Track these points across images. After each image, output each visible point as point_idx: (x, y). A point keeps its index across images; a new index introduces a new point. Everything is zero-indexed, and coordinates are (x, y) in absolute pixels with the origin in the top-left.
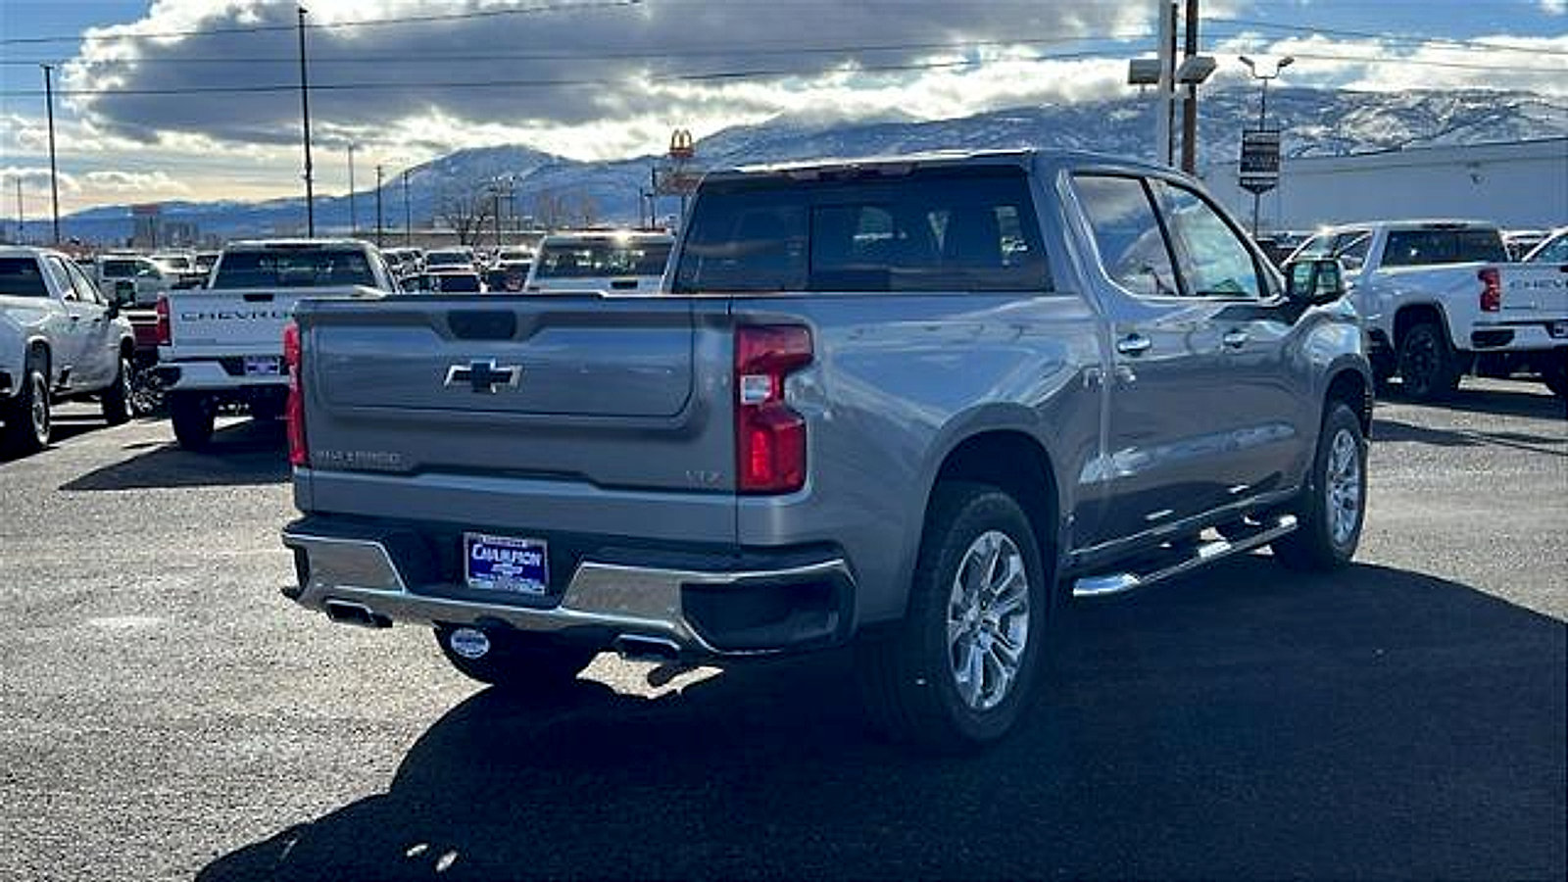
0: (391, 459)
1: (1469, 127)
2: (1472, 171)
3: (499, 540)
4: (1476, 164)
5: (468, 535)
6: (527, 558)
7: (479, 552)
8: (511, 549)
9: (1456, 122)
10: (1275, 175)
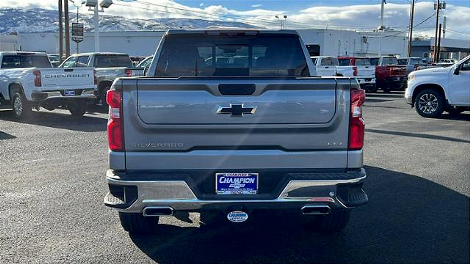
0: (182, 146)
1: (106, 26)
2: (128, 39)
3: (232, 175)
4: (129, 37)
5: (217, 174)
6: (248, 181)
7: (223, 180)
8: (240, 178)
9: (103, 24)
10: (83, 37)
